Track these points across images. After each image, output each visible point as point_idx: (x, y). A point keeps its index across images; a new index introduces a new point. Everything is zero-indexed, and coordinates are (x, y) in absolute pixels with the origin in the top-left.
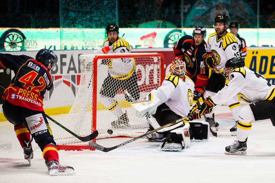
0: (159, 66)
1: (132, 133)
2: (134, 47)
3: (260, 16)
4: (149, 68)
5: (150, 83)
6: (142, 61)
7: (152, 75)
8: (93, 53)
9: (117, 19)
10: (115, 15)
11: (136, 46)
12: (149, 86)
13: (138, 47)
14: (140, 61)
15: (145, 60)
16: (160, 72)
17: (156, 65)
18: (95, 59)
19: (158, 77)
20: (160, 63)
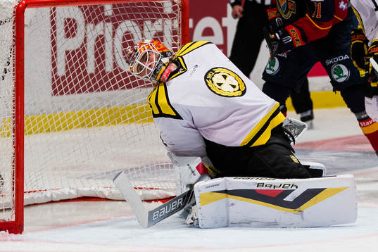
17: (168, 21)
18: (17, 7)
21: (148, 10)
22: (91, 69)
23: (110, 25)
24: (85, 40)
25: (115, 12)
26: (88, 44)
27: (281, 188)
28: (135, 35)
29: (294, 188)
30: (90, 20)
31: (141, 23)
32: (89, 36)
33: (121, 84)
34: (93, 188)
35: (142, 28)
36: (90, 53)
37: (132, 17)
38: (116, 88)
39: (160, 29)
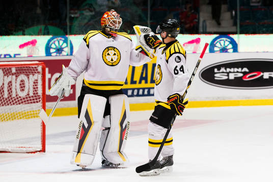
1: (13, 148)
2: (13, 55)
3: (151, 21)
4: (32, 78)
5: (34, 94)
6: (22, 70)
11: (15, 55)
12: (32, 97)
13: (16, 56)
15: (25, 70)
20: (41, 72)
21: (28, 70)
22: (6, 96)
23: (14, 77)
24: (3, 84)
25: (16, 70)
26: (5, 85)
27: (81, 128)
28: (25, 80)
29: (82, 123)
30: (5, 75)
31: (28, 76)
32: (5, 83)
33: (16, 102)
34: (4, 148)
35: (28, 78)
36: (6, 90)
37: (24, 73)
38: (14, 104)
39: (36, 78)
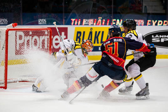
0: (48, 37)
1: (31, 80)
7: (44, 42)
8: (6, 27)
9: (21, 6)
10: (20, 4)
14: (36, 32)
16: (49, 40)
17: (46, 37)
18: (6, 31)
19: (48, 43)
20: (49, 34)
